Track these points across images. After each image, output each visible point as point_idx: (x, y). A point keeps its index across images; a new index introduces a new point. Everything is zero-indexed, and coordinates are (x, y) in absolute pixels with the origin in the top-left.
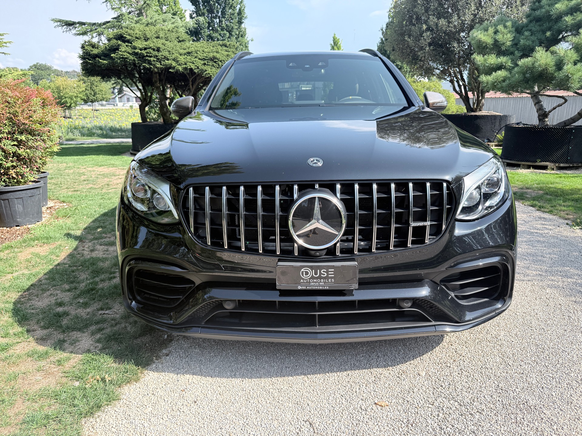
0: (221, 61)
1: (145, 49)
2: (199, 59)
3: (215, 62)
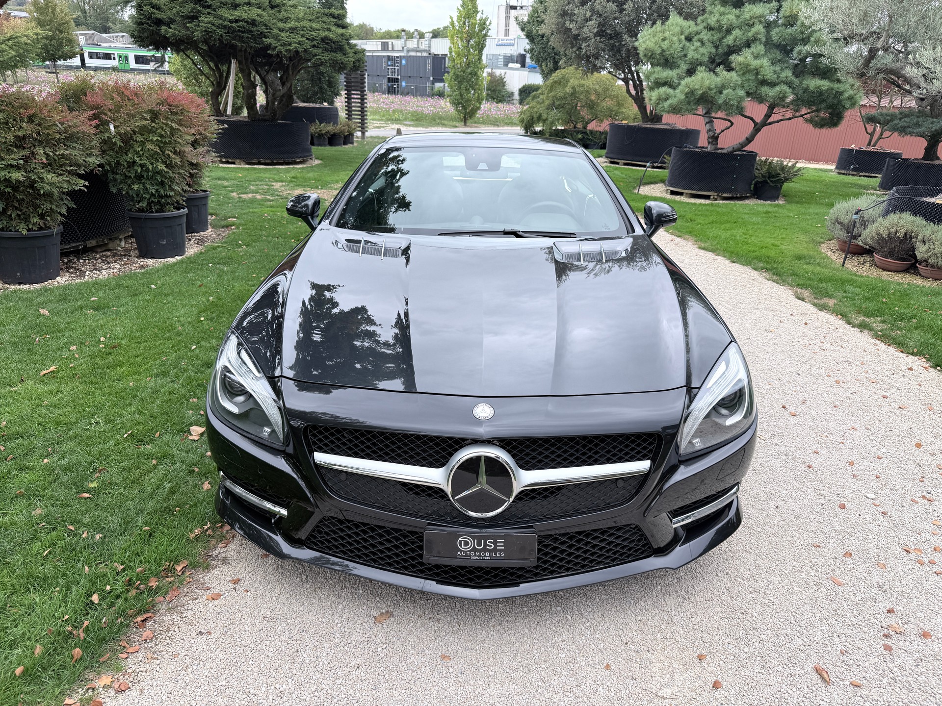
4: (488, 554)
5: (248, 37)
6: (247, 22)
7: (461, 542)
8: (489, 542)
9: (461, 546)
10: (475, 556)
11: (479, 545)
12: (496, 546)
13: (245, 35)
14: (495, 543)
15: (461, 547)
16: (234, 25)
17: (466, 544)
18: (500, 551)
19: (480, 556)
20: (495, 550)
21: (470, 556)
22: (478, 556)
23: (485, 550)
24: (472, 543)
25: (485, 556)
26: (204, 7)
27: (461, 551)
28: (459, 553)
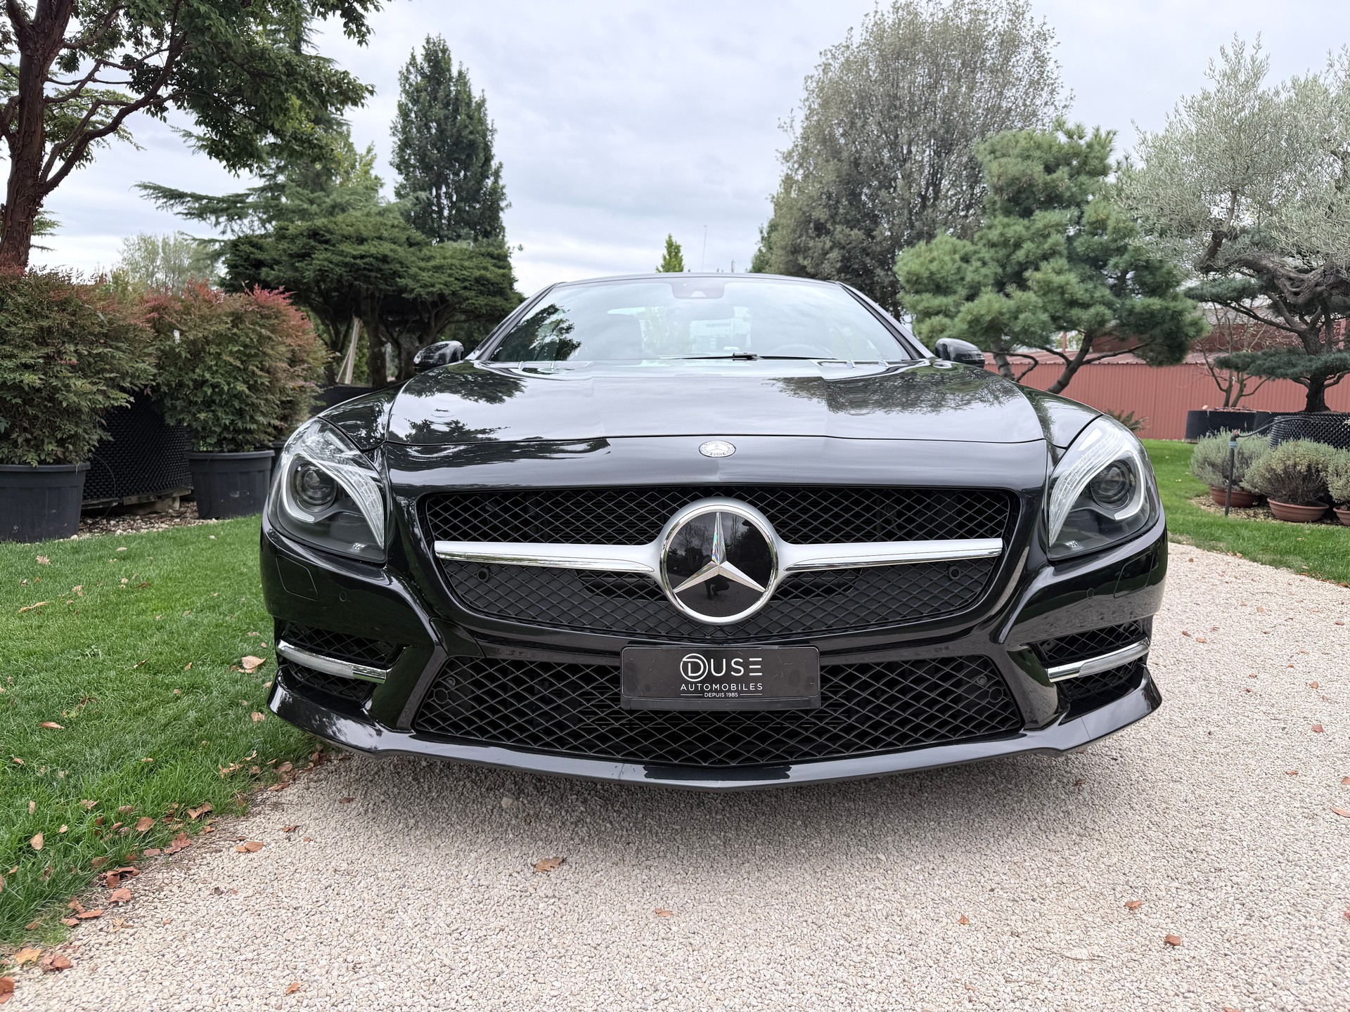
0: (492, 284)
1: (362, 257)
2: (456, 279)
3: (483, 285)
4: (734, 687)
5: (376, 277)
6: (376, 258)
7: (686, 664)
8: (736, 663)
9: (686, 672)
10: (711, 691)
11: (718, 669)
12: (747, 670)
13: (373, 274)
14: (745, 665)
15: (686, 674)
16: (358, 261)
17: (696, 668)
18: (756, 679)
19: (721, 691)
20: (745, 679)
21: (703, 691)
22: (716, 691)
23: (728, 679)
24: (707, 667)
25: (729, 691)
26: (321, 242)
27: (687, 683)
28: (683, 687)
